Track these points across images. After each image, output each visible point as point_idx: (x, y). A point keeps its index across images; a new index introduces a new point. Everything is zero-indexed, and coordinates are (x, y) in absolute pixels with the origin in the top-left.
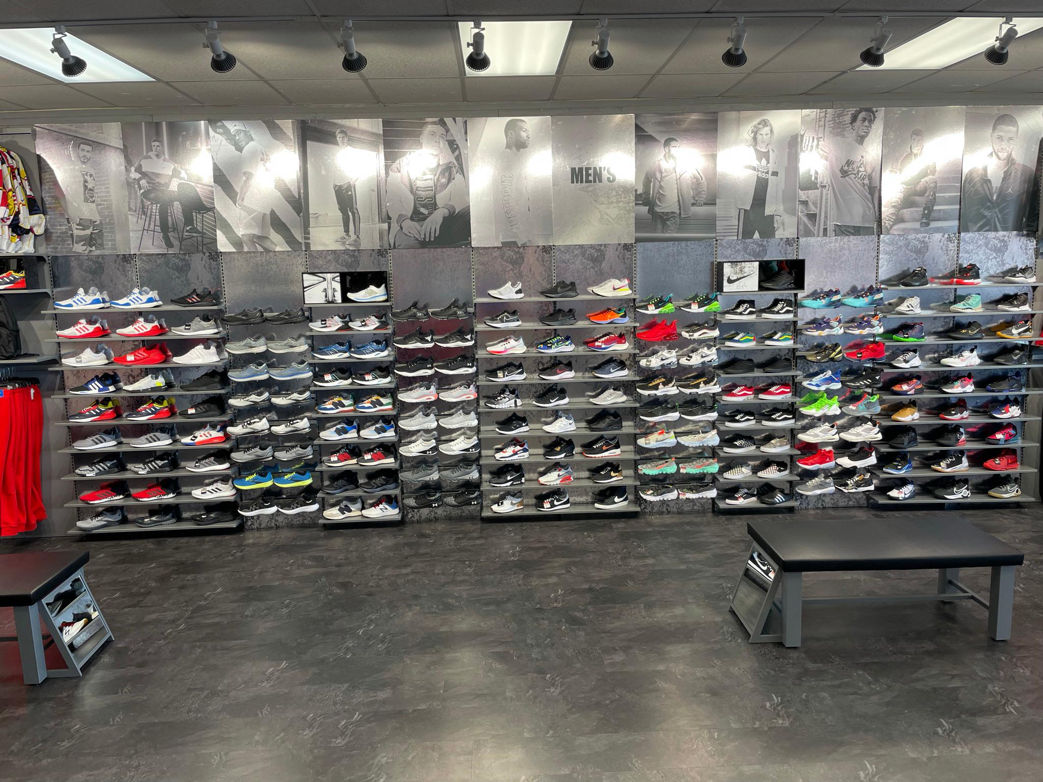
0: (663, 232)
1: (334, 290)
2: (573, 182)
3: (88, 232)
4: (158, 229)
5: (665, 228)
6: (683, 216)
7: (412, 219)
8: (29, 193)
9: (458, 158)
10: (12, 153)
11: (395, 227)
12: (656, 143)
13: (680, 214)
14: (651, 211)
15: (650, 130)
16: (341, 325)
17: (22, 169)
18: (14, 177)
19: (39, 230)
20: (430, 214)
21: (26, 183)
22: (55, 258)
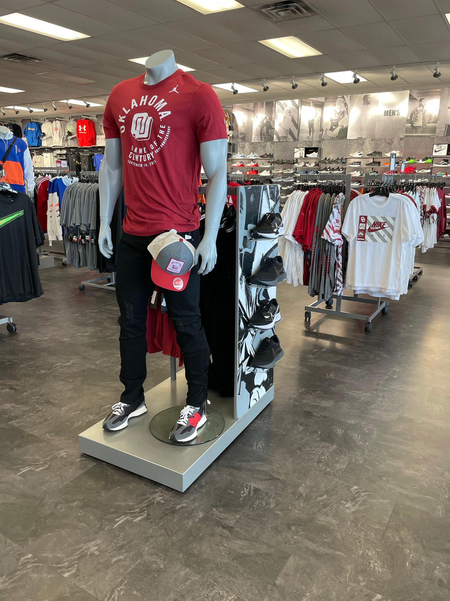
0: (415, 134)
1: (303, 153)
2: (384, 116)
3: (242, 136)
4: (259, 135)
5: (416, 132)
6: (424, 127)
7: (330, 130)
8: (229, 124)
9: (347, 109)
10: (227, 113)
11: (324, 133)
12: (416, 101)
13: (423, 126)
14: (412, 126)
15: (415, 96)
16: (304, 165)
17: (229, 117)
18: (226, 120)
19: (231, 136)
20: (336, 128)
21: (229, 122)
22: (234, 144)
